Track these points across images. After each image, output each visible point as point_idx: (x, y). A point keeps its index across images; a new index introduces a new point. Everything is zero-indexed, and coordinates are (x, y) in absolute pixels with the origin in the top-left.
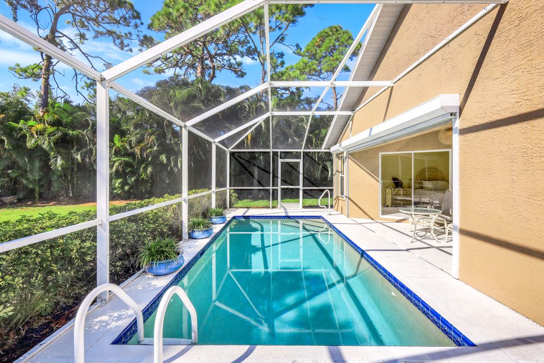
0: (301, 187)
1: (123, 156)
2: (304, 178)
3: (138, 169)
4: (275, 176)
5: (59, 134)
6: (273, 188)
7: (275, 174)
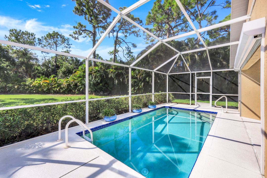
0: (211, 93)
1: (134, 79)
2: (213, 87)
3: (139, 84)
4: (193, 87)
5: (117, 72)
6: (192, 93)
7: (193, 86)
